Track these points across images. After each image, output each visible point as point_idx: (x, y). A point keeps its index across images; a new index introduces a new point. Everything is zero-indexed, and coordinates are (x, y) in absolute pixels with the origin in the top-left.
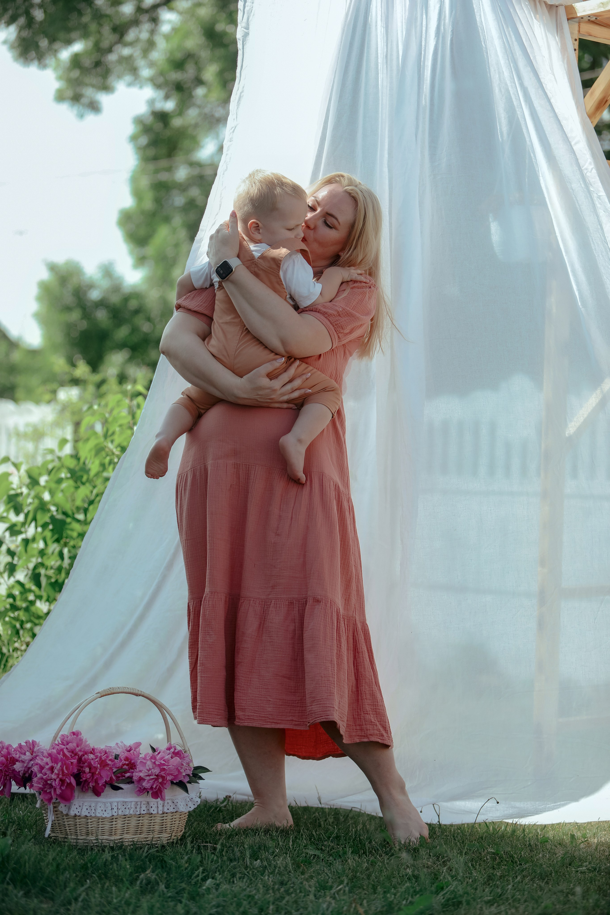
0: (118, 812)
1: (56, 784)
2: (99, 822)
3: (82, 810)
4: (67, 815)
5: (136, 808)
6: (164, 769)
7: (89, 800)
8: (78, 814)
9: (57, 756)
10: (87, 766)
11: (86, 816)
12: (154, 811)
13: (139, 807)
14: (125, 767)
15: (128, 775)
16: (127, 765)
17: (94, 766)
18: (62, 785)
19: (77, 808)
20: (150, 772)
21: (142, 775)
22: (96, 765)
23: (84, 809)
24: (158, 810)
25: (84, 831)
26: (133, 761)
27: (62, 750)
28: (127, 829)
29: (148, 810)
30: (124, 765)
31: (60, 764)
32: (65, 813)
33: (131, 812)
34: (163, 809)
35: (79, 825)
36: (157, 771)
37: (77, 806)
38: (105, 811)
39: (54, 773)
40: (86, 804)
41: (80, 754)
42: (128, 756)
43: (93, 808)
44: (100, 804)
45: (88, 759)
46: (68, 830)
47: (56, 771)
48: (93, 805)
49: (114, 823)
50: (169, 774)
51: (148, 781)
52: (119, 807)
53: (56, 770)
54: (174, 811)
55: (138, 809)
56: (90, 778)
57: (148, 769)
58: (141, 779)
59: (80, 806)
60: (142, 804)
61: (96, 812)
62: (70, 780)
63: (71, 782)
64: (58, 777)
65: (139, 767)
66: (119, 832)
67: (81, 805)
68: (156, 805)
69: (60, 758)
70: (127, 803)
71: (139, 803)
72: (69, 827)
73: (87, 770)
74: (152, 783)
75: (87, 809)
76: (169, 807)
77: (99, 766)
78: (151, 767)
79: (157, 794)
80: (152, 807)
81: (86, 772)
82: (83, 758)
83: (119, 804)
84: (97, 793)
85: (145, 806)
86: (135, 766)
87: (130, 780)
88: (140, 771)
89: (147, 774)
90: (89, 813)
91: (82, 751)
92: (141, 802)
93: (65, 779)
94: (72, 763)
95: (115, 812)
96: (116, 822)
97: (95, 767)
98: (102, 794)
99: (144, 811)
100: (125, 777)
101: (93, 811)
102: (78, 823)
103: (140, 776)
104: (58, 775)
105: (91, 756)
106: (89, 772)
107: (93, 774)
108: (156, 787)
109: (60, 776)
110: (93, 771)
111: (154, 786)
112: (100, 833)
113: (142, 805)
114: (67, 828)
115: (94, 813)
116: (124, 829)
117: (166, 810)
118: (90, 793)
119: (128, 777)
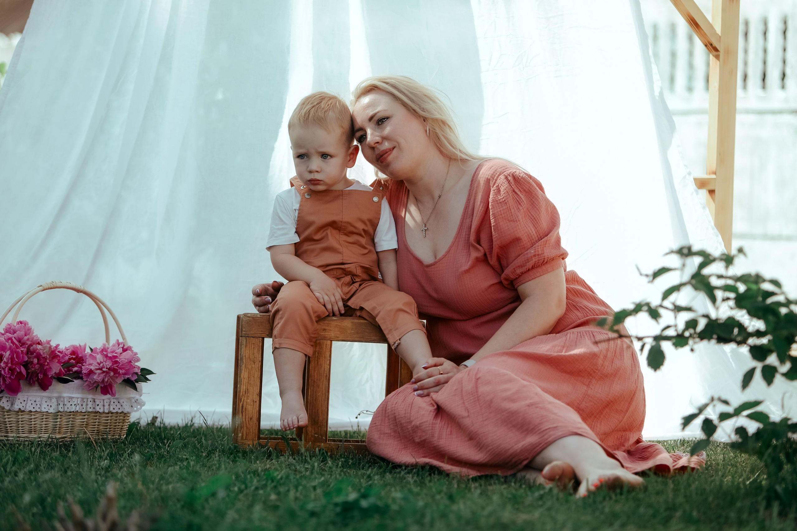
0: (64, 408)
1: (5, 373)
2: (43, 419)
3: (27, 405)
4: (9, 411)
5: (82, 405)
6: (116, 362)
7: (34, 394)
8: (22, 409)
9: (5, 344)
10: (35, 357)
11: (31, 411)
12: (100, 409)
13: (84, 404)
14: (72, 361)
15: (75, 369)
16: (74, 359)
17: (43, 356)
18: (12, 374)
19: (21, 403)
20: (102, 365)
21: (92, 368)
22: (46, 355)
23: (29, 403)
24: (104, 409)
25: (27, 428)
26: (80, 355)
27: (10, 339)
28: (72, 428)
29: (94, 408)
30: (70, 359)
31: (8, 353)
32: (7, 408)
33: (77, 409)
34: (109, 408)
35: (22, 421)
36: (109, 364)
37: (21, 400)
38: (51, 406)
39: (3, 361)
40: (30, 398)
41: (29, 343)
42: (74, 350)
43: (38, 403)
44: (45, 400)
45: (37, 349)
46: (9, 428)
47: (5, 360)
48: (38, 399)
49: (59, 420)
50: (121, 368)
51: (99, 374)
52: (65, 403)
53: (4, 358)
54: (120, 411)
55: (84, 406)
56: (38, 369)
57: (99, 362)
58: (91, 372)
59: (24, 401)
60: (89, 400)
61: (41, 407)
62: (20, 369)
63: (21, 371)
64: (7, 366)
65: (89, 361)
66: (63, 430)
67: (26, 399)
68: (102, 403)
69: (8, 346)
70: (73, 399)
71: (85, 400)
72: (9, 424)
73: (35, 361)
74: (103, 377)
75: (32, 404)
76: (115, 407)
77: (48, 356)
78: (102, 361)
79: (106, 389)
80: (98, 405)
81: (34, 363)
82: (31, 348)
83: (65, 400)
84: (44, 386)
85: (91, 403)
86: (83, 360)
87: (78, 375)
88: (91, 364)
89: (97, 368)
90: (34, 408)
91: (30, 340)
92: (88, 399)
93: (15, 369)
94: (22, 351)
95: (61, 408)
96: (61, 420)
97: (44, 358)
98: (50, 388)
99: (90, 408)
100: (72, 371)
101: (38, 406)
102: (20, 420)
103: (91, 370)
104: (6, 363)
105: (39, 347)
106: (38, 364)
107: (42, 365)
108: (108, 380)
109: (10, 365)
110: (42, 362)
111: (106, 380)
112: (43, 430)
113: (89, 403)
114: (8, 425)
115: (39, 408)
116: (68, 427)
117: (111, 409)
118: (36, 388)
119: (76, 372)
